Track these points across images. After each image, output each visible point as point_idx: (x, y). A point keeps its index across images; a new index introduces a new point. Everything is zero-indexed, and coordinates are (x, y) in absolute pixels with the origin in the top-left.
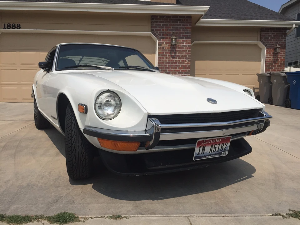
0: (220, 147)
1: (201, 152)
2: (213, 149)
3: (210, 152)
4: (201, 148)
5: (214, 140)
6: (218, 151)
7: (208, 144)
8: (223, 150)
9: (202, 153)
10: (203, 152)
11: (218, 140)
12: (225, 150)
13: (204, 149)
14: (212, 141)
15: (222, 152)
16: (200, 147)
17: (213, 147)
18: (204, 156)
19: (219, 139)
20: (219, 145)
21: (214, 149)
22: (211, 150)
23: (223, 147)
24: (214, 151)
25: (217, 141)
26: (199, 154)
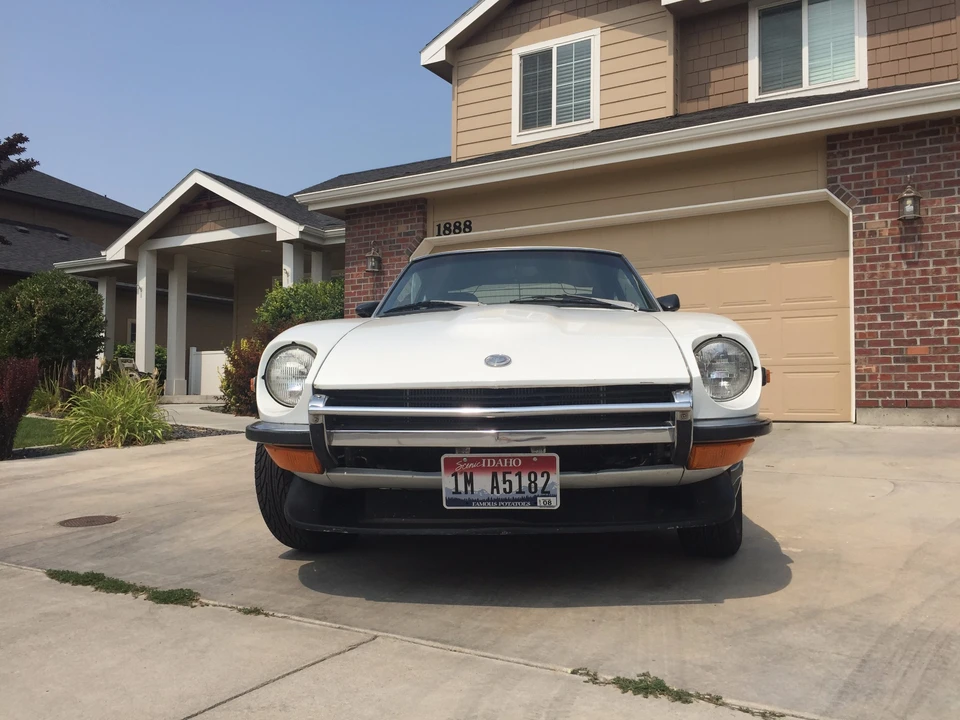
0: (525, 482)
1: (461, 488)
2: (502, 486)
3: (492, 493)
4: (461, 479)
5: (497, 459)
6: (520, 491)
7: (481, 469)
8: (539, 493)
9: (466, 492)
10: (469, 489)
11: (513, 463)
12: (545, 493)
13: (469, 481)
14: (492, 462)
15: (536, 497)
16: (455, 475)
17: (500, 478)
18: (478, 501)
19: (514, 458)
20: (519, 475)
21: (507, 486)
22: (495, 487)
23: (536, 485)
24: (505, 490)
25: (508, 464)
26: (457, 492)
